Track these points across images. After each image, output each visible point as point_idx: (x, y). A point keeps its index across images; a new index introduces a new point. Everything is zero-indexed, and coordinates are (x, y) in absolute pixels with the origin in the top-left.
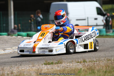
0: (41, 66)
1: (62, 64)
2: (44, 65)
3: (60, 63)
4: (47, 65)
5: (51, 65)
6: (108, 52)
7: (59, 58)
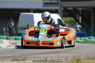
0: (9, 62)
1: (27, 61)
2: (11, 61)
3: (25, 60)
4: (14, 61)
5: (17, 61)
6: (65, 54)
7: (24, 57)
